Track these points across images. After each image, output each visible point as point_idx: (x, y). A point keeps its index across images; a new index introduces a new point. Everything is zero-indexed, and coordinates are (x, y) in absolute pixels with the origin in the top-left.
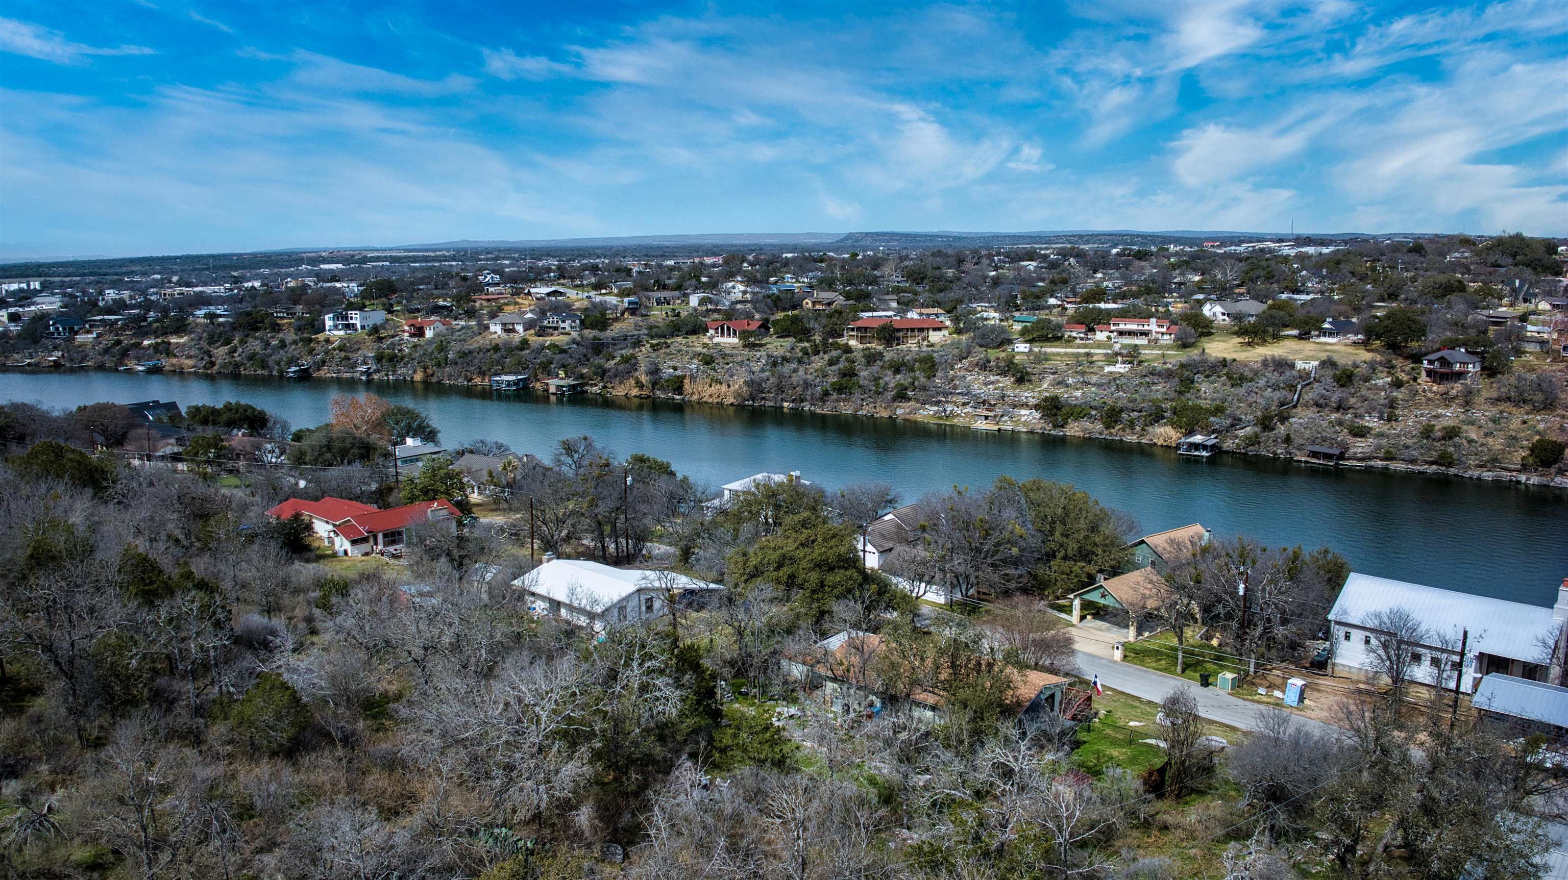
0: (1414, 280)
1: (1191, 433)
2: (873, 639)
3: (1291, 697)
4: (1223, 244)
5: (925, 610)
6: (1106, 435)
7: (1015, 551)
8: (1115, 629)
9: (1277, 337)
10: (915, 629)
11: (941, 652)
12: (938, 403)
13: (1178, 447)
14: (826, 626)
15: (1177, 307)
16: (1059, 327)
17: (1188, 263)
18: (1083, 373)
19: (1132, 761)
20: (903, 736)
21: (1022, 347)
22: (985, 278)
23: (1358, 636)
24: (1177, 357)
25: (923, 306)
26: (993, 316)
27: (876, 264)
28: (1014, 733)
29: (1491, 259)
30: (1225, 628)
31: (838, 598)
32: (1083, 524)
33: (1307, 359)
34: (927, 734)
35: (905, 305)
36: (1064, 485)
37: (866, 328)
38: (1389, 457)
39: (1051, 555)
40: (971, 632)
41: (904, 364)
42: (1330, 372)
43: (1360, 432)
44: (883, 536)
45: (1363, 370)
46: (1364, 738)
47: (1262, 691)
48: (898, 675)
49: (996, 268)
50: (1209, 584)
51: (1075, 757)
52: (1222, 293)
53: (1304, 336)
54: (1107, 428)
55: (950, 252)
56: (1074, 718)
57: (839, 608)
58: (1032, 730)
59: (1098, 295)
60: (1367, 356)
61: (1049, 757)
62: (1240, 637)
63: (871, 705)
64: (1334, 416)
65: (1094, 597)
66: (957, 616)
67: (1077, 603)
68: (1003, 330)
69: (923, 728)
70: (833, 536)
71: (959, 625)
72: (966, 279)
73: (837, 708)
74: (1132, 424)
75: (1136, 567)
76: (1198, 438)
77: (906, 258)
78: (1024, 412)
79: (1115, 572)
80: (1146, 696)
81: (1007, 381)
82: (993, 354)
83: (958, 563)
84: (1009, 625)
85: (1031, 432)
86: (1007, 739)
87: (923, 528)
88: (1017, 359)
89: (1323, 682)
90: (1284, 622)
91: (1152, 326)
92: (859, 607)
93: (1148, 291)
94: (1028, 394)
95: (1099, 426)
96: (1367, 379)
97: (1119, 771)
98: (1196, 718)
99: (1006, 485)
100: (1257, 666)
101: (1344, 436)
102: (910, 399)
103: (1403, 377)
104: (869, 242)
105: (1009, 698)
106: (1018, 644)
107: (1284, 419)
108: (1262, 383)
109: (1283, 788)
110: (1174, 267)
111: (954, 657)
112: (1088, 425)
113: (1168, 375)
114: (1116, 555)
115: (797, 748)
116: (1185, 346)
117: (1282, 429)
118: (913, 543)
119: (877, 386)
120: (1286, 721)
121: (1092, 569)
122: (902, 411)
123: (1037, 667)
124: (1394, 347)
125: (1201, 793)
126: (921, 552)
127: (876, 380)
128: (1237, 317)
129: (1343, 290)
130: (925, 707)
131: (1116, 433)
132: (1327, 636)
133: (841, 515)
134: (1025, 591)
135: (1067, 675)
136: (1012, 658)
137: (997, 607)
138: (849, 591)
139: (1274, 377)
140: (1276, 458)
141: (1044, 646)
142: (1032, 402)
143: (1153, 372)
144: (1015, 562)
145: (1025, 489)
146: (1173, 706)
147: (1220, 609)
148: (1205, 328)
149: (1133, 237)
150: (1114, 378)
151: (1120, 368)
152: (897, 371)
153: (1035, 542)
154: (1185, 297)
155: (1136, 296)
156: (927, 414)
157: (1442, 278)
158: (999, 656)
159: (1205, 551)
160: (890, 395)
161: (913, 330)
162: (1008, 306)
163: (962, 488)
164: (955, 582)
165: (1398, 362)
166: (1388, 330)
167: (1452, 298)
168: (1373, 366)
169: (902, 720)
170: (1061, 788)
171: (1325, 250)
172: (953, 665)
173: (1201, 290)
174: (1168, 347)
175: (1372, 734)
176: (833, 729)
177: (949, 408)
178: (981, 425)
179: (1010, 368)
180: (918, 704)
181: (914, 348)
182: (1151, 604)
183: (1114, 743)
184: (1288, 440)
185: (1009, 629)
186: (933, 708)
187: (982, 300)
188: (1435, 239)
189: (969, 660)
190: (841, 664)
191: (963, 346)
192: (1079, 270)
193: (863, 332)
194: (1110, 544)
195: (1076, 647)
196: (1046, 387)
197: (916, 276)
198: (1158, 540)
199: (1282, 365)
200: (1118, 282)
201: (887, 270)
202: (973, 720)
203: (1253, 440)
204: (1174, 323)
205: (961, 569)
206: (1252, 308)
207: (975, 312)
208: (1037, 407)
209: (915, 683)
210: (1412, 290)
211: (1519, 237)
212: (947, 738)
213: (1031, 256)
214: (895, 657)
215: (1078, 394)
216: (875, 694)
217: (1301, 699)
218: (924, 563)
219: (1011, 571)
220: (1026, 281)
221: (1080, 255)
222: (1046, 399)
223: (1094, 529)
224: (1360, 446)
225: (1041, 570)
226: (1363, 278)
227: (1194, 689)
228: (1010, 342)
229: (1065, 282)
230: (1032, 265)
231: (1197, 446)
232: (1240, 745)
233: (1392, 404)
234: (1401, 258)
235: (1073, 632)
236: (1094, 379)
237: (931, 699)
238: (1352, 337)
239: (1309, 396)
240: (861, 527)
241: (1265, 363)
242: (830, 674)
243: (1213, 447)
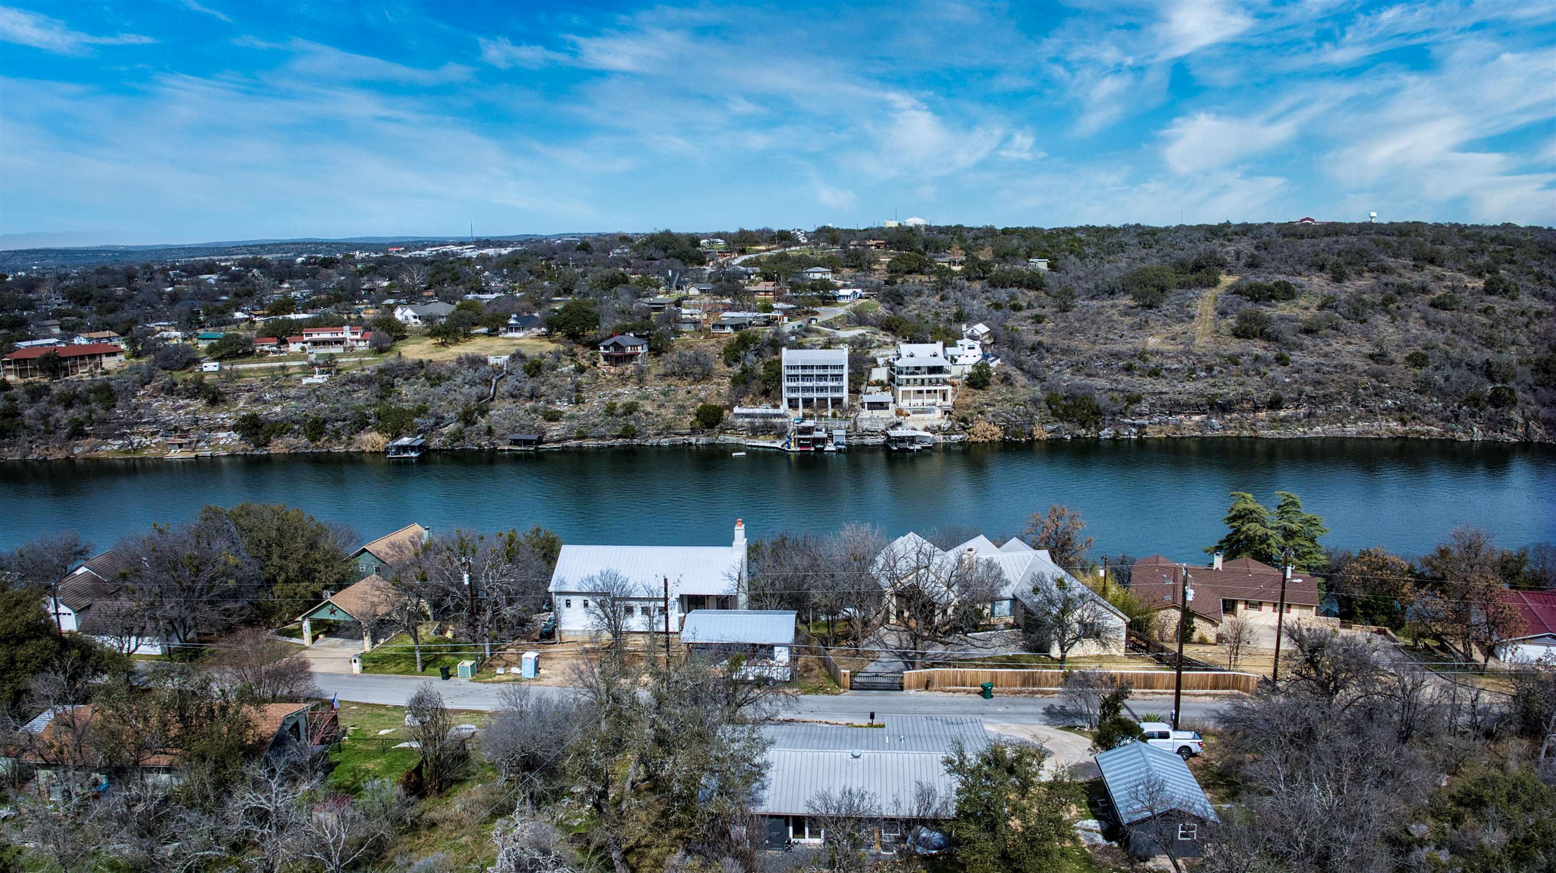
0: (584, 275)
1: (397, 436)
2: (85, 711)
3: (527, 670)
4: (407, 249)
5: (140, 665)
6: (312, 448)
7: (232, 583)
8: (350, 642)
9: (468, 336)
10: (132, 689)
11: (166, 707)
12: (122, 436)
13: (386, 452)
14: (25, 707)
15: (369, 313)
16: (249, 341)
17: (377, 268)
18: (280, 388)
19: (389, 769)
20: (140, 808)
21: (211, 366)
22: (161, 294)
23: (577, 601)
24: (374, 363)
25: (91, 330)
26: (175, 335)
27: (30, 285)
28: (261, 773)
29: (647, 254)
30: (456, 619)
31: (34, 673)
32: (300, 543)
33: (498, 354)
34: (166, 799)
35: (70, 331)
36: (275, 507)
37: (25, 360)
38: (582, 436)
39: (272, 581)
40: (196, 679)
41: (76, 396)
42: (520, 365)
43: (554, 417)
44: (77, 593)
45: (549, 359)
46: (597, 692)
47: (500, 671)
48: (122, 744)
49: (172, 284)
50: (434, 580)
51: (330, 781)
52: (412, 297)
53: (493, 333)
54: (313, 440)
55: (117, 268)
56: (322, 742)
57: (37, 685)
58: (280, 766)
59: (287, 305)
60: (551, 347)
61: (305, 787)
62: (472, 625)
63: (96, 783)
64: (528, 405)
65: (324, 615)
66: (178, 665)
67: (306, 624)
68: (187, 350)
69: (160, 794)
70: (17, 603)
71: (181, 674)
72: (140, 297)
73: (56, 797)
74: (337, 434)
75: (361, 576)
76: (405, 441)
77: (66, 277)
78: (221, 435)
79: (341, 585)
80: (391, 702)
81: (198, 404)
82: (179, 376)
83: (170, 607)
84: (238, 662)
85: (233, 455)
86: (256, 783)
87: (124, 577)
88: (207, 379)
89: (554, 650)
90: (510, 602)
91: (346, 333)
92: (61, 678)
93: (338, 299)
94: (222, 416)
95: (304, 440)
96: (554, 368)
97: (377, 782)
98: (443, 711)
99: (212, 515)
100: (492, 648)
101: (540, 422)
102: (87, 436)
103: (585, 363)
104: (19, 261)
105: (250, 738)
106: (251, 680)
107: (483, 412)
108: (459, 380)
109: (534, 756)
110: (361, 273)
111: (182, 710)
112: (292, 440)
113: (368, 381)
114: (339, 567)
115: (20, 852)
116: (381, 351)
117: (483, 422)
118: (115, 595)
119: (46, 424)
120: (526, 693)
121: (316, 586)
122: (80, 449)
123: (275, 699)
124: (573, 337)
125: (460, 782)
126: (125, 603)
127: (45, 417)
128: (429, 319)
129: (523, 287)
130: (158, 770)
131: (323, 445)
132: (551, 607)
133: (22, 578)
134: (249, 623)
135: (307, 700)
136: (247, 696)
137: (222, 646)
138: (46, 662)
139: (470, 374)
140: (481, 450)
141: (279, 676)
142: (229, 423)
143: (352, 380)
144: (235, 595)
145: (234, 518)
146: (419, 706)
147: (449, 602)
148: (399, 333)
149: (317, 245)
150: (314, 390)
151: (318, 379)
152: (69, 405)
153: (252, 570)
154: (376, 303)
155: (326, 304)
156: (111, 449)
157: (607, 272)
158: (232, 697)
159: (426, 549)
160: (64, 433)
161: (82, 357)
162: (190, 323)
163: (162, 525)
164: (170, 629)
165: (579, 350)
166: (566, 322)
167: (618, 289)
168: (557, 356)
169: (135, 791)
170: (322, 816)
171: (504, 252)
172: (183, 718)
173: (391, 295)
174: (365, 354)
175: (603, 687)
176: (55, 820)
177: (136, 440)
178: (175, 454)
179: (199, 389)
180: (149, 770)
181: (87, 378)
182: (382, 610)
183: (368, 756)
184: (490, 432)
185: (239, 666)
186: (168, 770)
187: (160, 319)
188: (599, 237)
189: (199, 709)
190: (52, 746)
191: (144, 371)
192: (264, 281)
193: (22, 365)
194: (332, 558)
195: (313, 669)
196: (242, 406)
197: (80, 297)
198: (379, 546)
199: (476, 362)
200: (306, 292)
201: (44, 292)
202: (216, 771)
203: (458, 436)
204: (367, 329)
205: (175, 613)
206: (442, 309)
207: (153, 332)
208: (235, 428)
209: (141, 748)
210: (583, 285)
211: (668, 234)
212: (190, 798)
213: (210, 268)
214: (114, 725)
215: (278, 409)
216: (98, 770)
217: (537, 670)
218: (130, 614)
219: (231, 605)
220: (208, 295)
221: (263, 266)
222: (244, 419)
223: (313, 546)
224: (555, 430)
225: (264, 598)
226: (540, 276)
227: (436, 684)
228: (197, 361)
229: (250, 294)
230: (212, 278)
231: (405, 448)
232: (488, 727)
233: (578, 388)
234: (571, 256)
235: (307, 654)
236: (293, 392)
237: (164, 761)
238: (536, 331)
239: (504, 389)
240: (49, 587)
241: (460, 361)
242: (40, 760)
243: (421, 447)
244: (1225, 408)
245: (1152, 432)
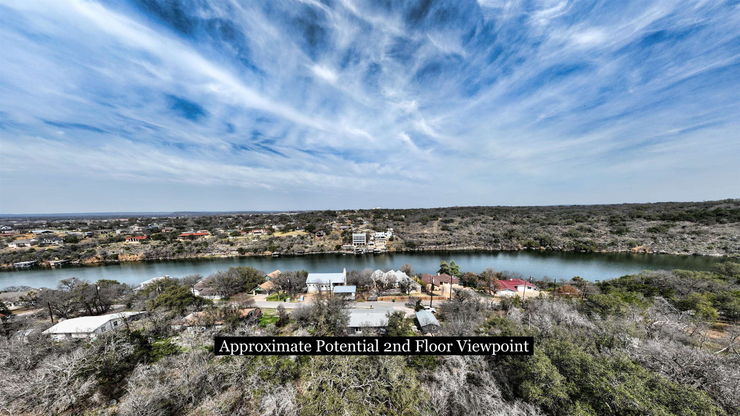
0: (312, 219)
1: (274, 252)
2: (201, 313)
3: (301, 299)
4: (275, 213)
5: (215, 302)
6: (255, 255)
7: (237, 283)
8: (264, 295)
9: (288, 231)
10: (213, 307)
11: (221, 311)
12: (210, 253)
13: (271, 255)
14: (185, 313)
15: (267, 227)
16: (240, 232)
17: (268, 217)
18: (247, 242)
19: (272, 322)
20: (214, 334)
21: (231, 238)
22: (218, 222)
23: (312, 285)
24: (268, 237)
25: (201, 230)
26: (222, 231)
27: (185, 220)
28: (244, 324)
29: (325, 214)
30: (287, 289)
31: (188, 305)
32: (252, 274)
33: (295, 235)
34: (220, 331)
35: (196, 230)
36: (247, 267)
37: (185, 236)
38: (312, 251)
39: (246, 282)
40: (229, 305)
41: (198, 244)
42: (299, 237)
43: (306, 248)
44: (199, 287)
45: (305, 236)
46: (316, 304)
47: (296, 300)
48: (210, 320)
49: (221, 220)
50: (282, 281)
51: (259, 325)
52: (276, 223)
53: (293, 231)
54: (255, 253)
55: (207, 216)
56: (257, 316)
57: (188, 308)
58: (248, 322)
59: (248, 225)
60: (306, 233)
61: (253, 326)
62: (290, 290)
63: (203, 329)
64: (301, 245)
65: (258, 289)
66: (224, 301)
67: (254, 291)
68: (225, 234)
69: (219, 330)
70: (183, 290)
71: (225, 304)
72: (213, 223)
73: (192, 333)
74: (260, 252)
75: (266, 281)
76: (275, 253)
77: (194, 218)
78: (234, 252)
79: (262, 283)
80: (273, 307)
81: (228, 246)
82: (223, 240)
83: (222, 289)
84: (238, 300)
85: (237, 256)
86: (242, 326)
87: (211, 283)
88: (230, 240)
89: (307, 295)
90: (298, 285)
91: (262, 231)
92: (195, 306)
93: (260, 224)
94: (233, 248)
95: (253, 253)
96: (306, 238)
97: (270, 324)
98: (284, 309)
99: (232, 269)
100: (294, 295)
101: (304, 249)
102: (201, 253)
103: (313, 237)
104: (182, 214)
105: (241, 316)
106: (241, 304)
107: (292, 247)
108: (287, 240)
109: (303, 317)
110: (265, 218)
111: (225, 311)
112: (250, 253)
113: (267, 241)
114: (261, 279)
115: (181, 347)
116: (269, 234)
117: (292, 249)
118: (209, 287)
119: (191, 250)
120: (301, 304)
121: (256, 283)
122: (199, 256)
123: (247, 308)
124: (310, 231)
125: (287, 323)
126: (211, 288)
127: (190, 249)
128: (280, 228)
129: (300, 221)
130: (219, 325)
131: (257, 254)
132: (306, 286)
133: (185, 284)
134: (241, 292)
135: (254, 308)
136: (241, 308)
137: (234, 297)
138: (191, 303)
139: (289, 239)
140: (291, 254)
141: (248, 303)
142: (236, 250)
143: (263, 241)
144: (237, 286)
145: (237, 269)
146: (279, 308)
147: (285, 286)
148: (273, 231)
149: (255, 212)
150: (255, 242)
151: (256, 240)
152: (196, 246)
153: (241, 280)
154: (268, 224)
155: (257, 225)
156: (207, 255)
157: (317, 218)
158: (237, 308)
159: (280, 275)
160: (195, 252)
161: (199, 236)
162: (226, 228)
163: (220, 271)
164: (222, 293)
165: (311, 234)
166: (309, 228)
167: (319, 222)
168: (307, 235)
169: (213, 330)
170: (257, 332)
171: (296, 214)
172: (225, 313)
173: (271, 223)
174: (266, 235)
175: (317, 302)
176: (192, 339)
177: (213, 253)
178: (223, 256)
179: (228, 242)
180: (217, 325)
181: (201, 240)
182: (271, 288)
183: (268, 319)
184: (293, 251)
185: (238, 301)
186: (221, 325)
187: (218, 227)
188: (315, 211)
189: (229, 311)
190: (192, 321)
191: (215, 239)
192: (243, 220)
193: (184, 237)
194: (260, 277)
195: (255, 301)
196: (239, 246)
197: (199, 222)
198: (270, 275)
199: (290, 237)
200: (252, 222)
201: (189, 221)
202: (232, 324)
203: (287, 252)
204: (266, 230)
205: (223, 290)
206: (283, 226)
207: (217, 230)
208: (237, 251)
209: (215, 320)
210: (312, 221)
211: (329, 211)
212: (226, 330)
213: (230, 217)
214: (208, 316)
215: (247, 247)
216: (204, 326)
217: (303, 299)
218: (212, 291)
219: (237, 288)
220: (230, 223)
221: (242, 216)
222: (239, 249)
223: (255, 275)
224: (307, 250)
225: (244, 286)
226: (303, 219)
227: (282, 303)
228: (228, 237)
229: (240, 222)
230: (231, 219)
231: (275, 254)
232: (293, 312)
233: (311, 242)
234: (310, 215)
235: (254, 298)
236: (250, 243)
237: (220, 323)
238: (303, 230)
239: (296, 242)
240: (192, 286)
241: (287, 237)
242: (188, 325)
243: (278, 254)
244: (440, 244)
245: (425, 249)
